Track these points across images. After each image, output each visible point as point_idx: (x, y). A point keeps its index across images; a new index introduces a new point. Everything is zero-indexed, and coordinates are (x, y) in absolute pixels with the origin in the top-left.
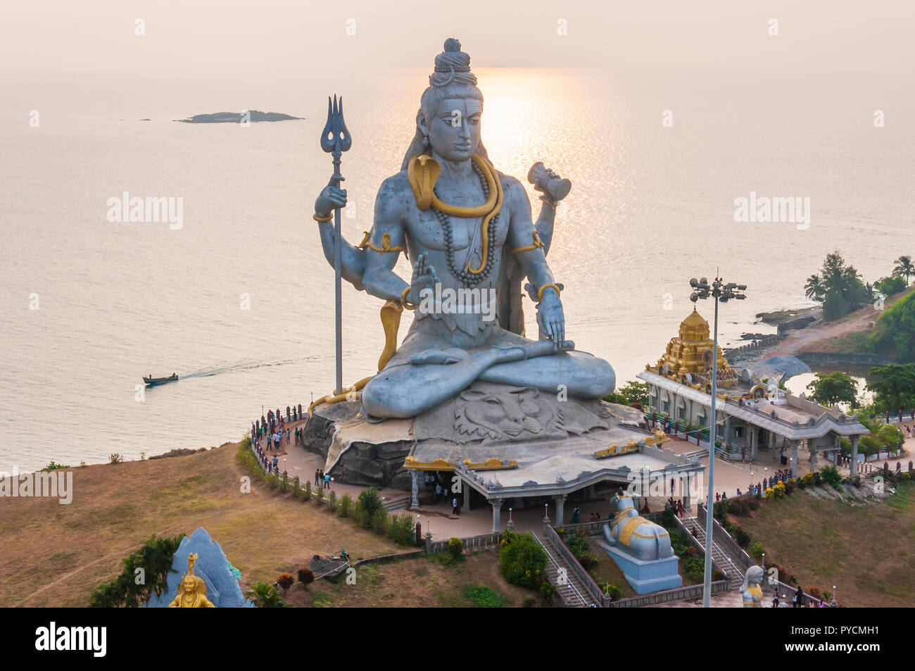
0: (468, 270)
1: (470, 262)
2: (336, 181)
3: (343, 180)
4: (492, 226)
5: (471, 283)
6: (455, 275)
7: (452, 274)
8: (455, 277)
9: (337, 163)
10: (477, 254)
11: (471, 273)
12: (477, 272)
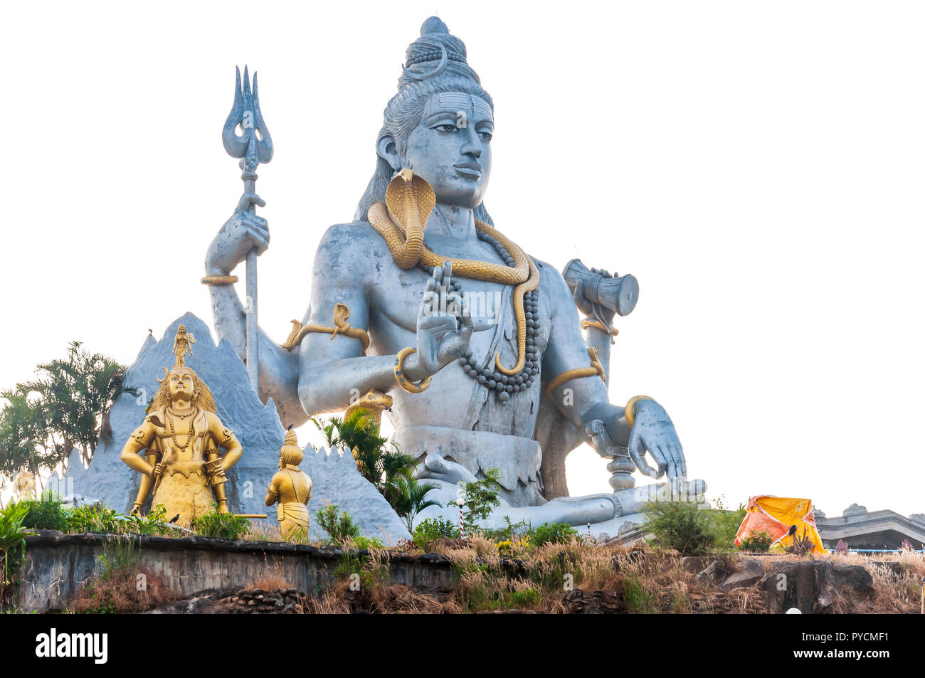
0: (496, 367)
1: (497, 354)
2: (250, 203)
3: (262, 204)
4: (529, 301)
5: (502, 390)
6: (473, 372)
7: (467, 373)
8: (473, 377)
9: (250, 178)
10: (508, 340)
11: (500, 372)
12: (511, 372)
